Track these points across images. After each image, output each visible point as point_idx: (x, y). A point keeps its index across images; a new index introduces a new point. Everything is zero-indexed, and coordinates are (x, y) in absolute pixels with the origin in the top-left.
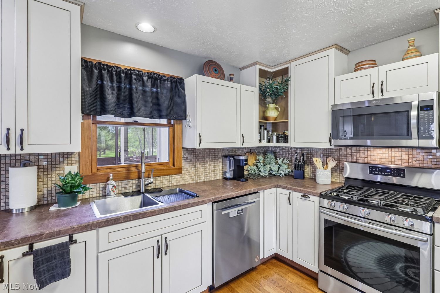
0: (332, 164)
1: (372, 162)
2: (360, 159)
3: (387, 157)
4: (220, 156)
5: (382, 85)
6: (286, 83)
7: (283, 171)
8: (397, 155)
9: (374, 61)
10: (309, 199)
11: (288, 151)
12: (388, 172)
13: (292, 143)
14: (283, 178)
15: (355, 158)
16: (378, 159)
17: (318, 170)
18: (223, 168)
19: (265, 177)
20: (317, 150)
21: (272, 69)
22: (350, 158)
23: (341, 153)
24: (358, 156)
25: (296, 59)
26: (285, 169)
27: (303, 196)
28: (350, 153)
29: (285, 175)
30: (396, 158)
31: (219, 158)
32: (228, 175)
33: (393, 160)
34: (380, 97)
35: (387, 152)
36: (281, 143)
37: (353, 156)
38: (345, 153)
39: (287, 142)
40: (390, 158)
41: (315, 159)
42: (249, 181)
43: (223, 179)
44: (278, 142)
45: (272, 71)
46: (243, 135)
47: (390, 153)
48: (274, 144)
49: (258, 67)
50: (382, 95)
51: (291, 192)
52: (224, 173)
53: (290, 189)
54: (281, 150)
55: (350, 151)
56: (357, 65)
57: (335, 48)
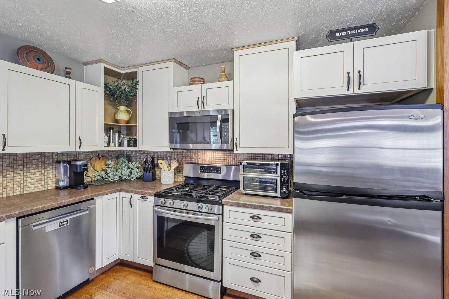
0: (175, 165)
1: (203, 162)
2: (196, 160)
3: (213, 158)
4: (51, 162)
5: (204, 99)
6: (134, 88)
7: (134, 174)
8: (218, 156)
9: (203, 79)
10: (147, 200)
11: (142, 154)
12: (212, 170)
13: (140, 147)
15: (193, 160)
16: (207, 160)
17: (163, 171)
18: (56, 176)
19: (114, 182)
20: (166, 153)
21: (122, 70)
22: (190, 160)
23: (183, 155)
24: (195, 158)
25: (143, 65)
26: (137, 173)
27: (142, 197)
28: (190, 156)
29: (137, 178)
30: (218, 158)
31: (49, 165)
32: (61, 184)
33: (216, 160)
34: (203, 109)
35: (213, 154)
36: (132, 146)
37: (192, 158)
38: (186, 156)
39: (136, 146)
40: (214, 158)
41: (160, 161)
42: (89, 188)
43: (56, 188)
44: (128, 146)
45: (122, 72)
46: (79, 137)
47: (214, 154)
48: (125, 148)
49: (103, 65)
50: (204, 108)
51: (132, 194)
52: (57, 182)
53: (131, 192)
54: (135, 154)
55: (190, 154)
56: (192, 80)
57: (174, 61)
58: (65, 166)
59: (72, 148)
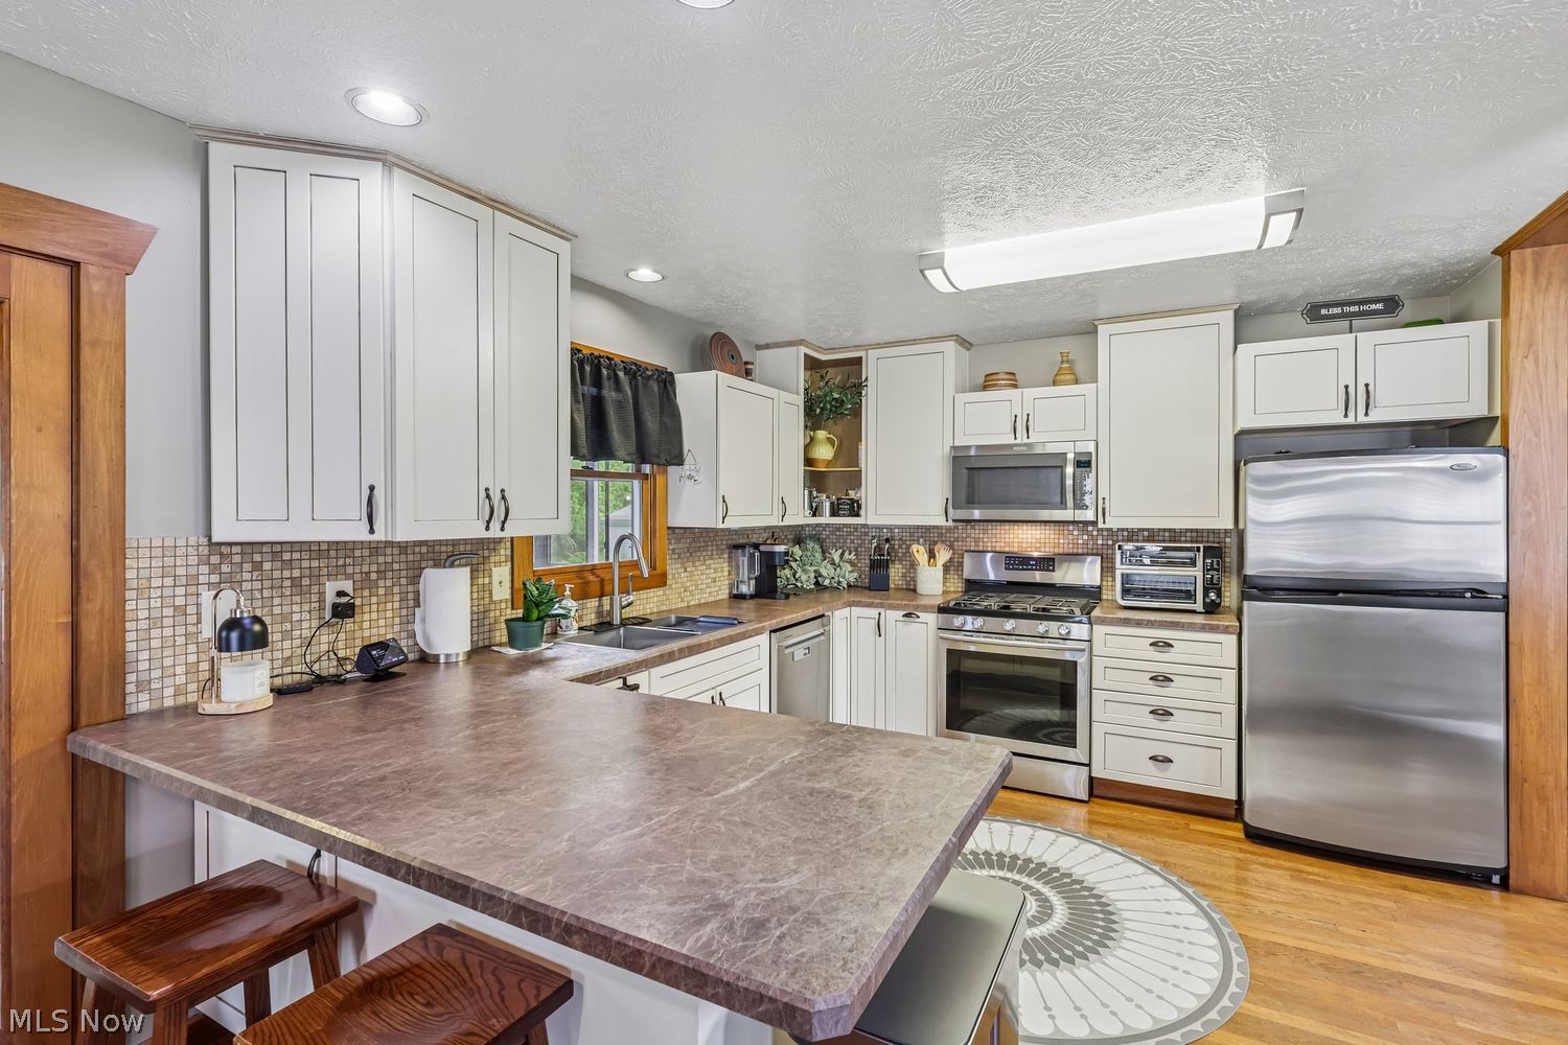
0: (943, 555)
1: (1007, 549)
2: (989, 544)
3: (1029, 541)
5: (1028, 420)
6: (857, 388)
7: (844, 577)
8: (1043, 536)
9: (1014, 374)
10: (918, 620)
11: (850, 533)
12: (1032, 565)
13: (871, 516)
14: (846, 591)
15: (981, 544)
16: (1016, 545)
17: (919, 568)
18: (729, 574)
19: (811, 591)
20: (912, 530)
21: (824, 354)
22: (973, 544)
23: (956, 535)
24: (985, 540)
25: (879, 346)
26: (849, 575)
27: (905, 616)
28: (973, 535)
29: (849, 586)
30: (1042, 541)
31: (723, 552)
32: (744, 589)
33: (1038, 545)
34: (1026, 441)
35: (1029, 532)
36: (844, 515)
37: (977, 540)
38: (964, 535)
39: (858, 515)
40: (1034, 541)
41: (915, 547)
42: (791, 598)
43: (730, 597)
44: (834, 513)
45: (823, 358)
46: (782, 497)
47: (1034, 532)
48: (826, 519)
49: (803, 350)
50: (1028, 437)
51: (882, 611)
52: (735, 584)
53: (881, 606)
54: (832, 533)
55: (973, 531)
56: (988, 378)
57: (956, 341)
58: (752, 556)
59: (774, 521)
